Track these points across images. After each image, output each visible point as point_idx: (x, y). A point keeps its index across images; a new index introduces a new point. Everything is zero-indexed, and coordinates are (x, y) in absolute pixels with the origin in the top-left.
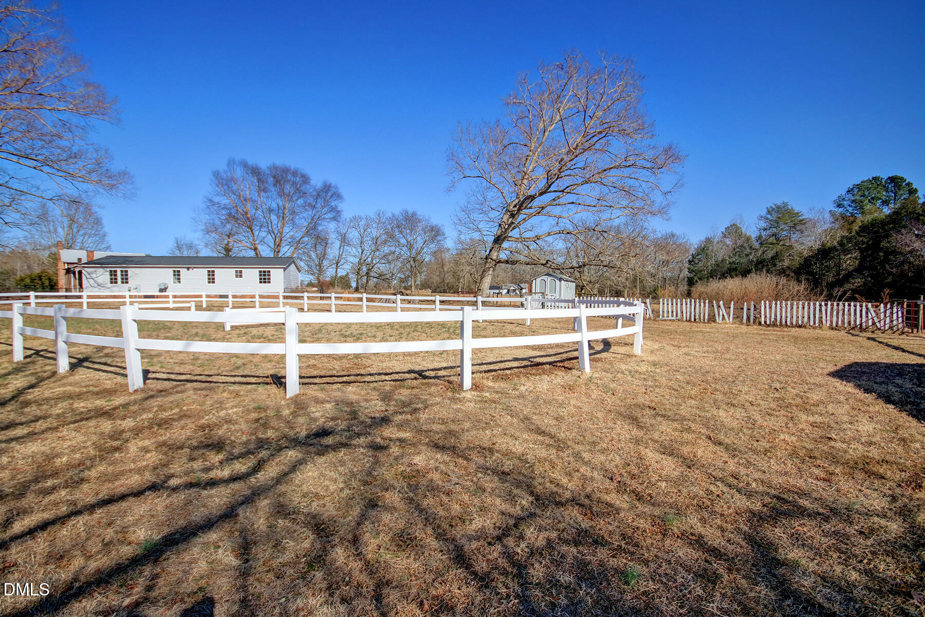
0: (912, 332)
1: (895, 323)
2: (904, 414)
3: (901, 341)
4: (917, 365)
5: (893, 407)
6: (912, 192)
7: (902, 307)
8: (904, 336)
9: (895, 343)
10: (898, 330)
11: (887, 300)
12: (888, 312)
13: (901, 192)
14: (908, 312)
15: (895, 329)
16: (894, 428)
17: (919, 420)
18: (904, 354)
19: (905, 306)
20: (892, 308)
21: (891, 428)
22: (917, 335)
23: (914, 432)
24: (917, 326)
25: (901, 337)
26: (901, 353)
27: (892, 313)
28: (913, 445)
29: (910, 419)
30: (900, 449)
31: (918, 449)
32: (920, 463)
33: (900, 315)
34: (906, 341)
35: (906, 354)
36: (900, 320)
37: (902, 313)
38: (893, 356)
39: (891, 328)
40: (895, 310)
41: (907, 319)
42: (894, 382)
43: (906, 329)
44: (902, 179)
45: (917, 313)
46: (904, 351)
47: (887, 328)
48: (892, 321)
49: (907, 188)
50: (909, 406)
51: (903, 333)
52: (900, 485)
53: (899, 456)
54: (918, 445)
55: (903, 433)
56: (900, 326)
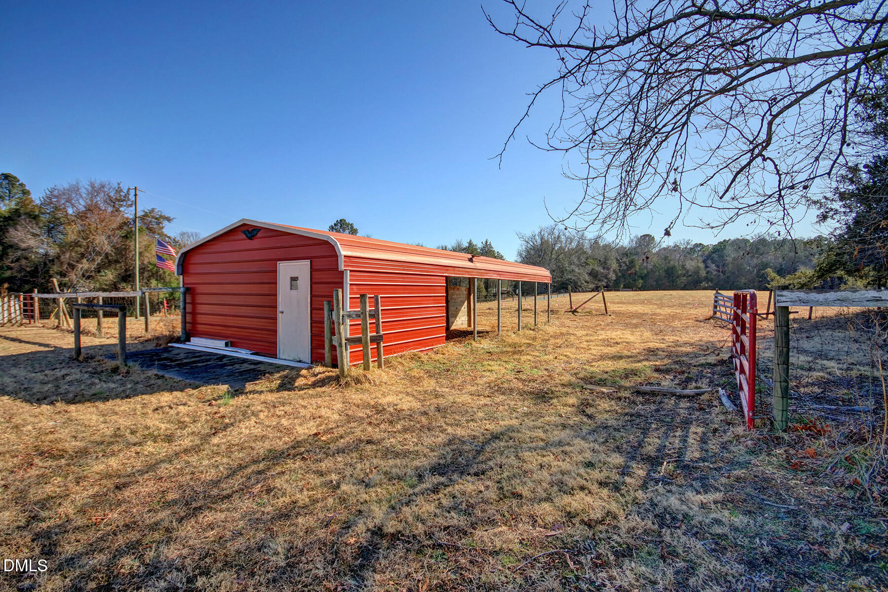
0: (30, 323)
1: (13, 315)
2: (18, 402)
3: (18, 333)
4: (32, 353)
5: (7, 397)
6: (26, 193)
7: (19, 300)
8: (23, 328)
9: (13, 335)
10: (17, 322)
11: (6, 294)
12: (6, 306)
13: (15, 191)
14: (25, 305)
15: (14, 321)
16: (7, 418)
17: (32, 403)
18: (20, 344)
19: (22, 299)
20: (9, 301)
21: (5, 419)
22: (34, 325)
23: (26, 416)
24: (33, 317)
25: (20, 329)
26: (17, 344)
27: (9, 306)
28: (25, 429)
29: (24, 404)
30: (13, 437)
31: (30, 431)
32: (32, 443)
33: (17, 308)
34: (23, 332)
35: (23, 344)
36: (18, 312)
37: (20, 306)
38: (10, 348)
39: (10, 321)
40: (12, 303)
41: (25, 311)
42: (9, 374)
43: (24, 321)
44: (15, 178)
45: (32, 305)
46: (20, 341)
47: (6, 320)
48: (10, 314)
49: (20, 188)
50: (23, 393)
51: (21, 325)
52: (12, 472)
53: (12, 443)
54: (30, 427)
55: (17, 420)
56: (19, 318)
